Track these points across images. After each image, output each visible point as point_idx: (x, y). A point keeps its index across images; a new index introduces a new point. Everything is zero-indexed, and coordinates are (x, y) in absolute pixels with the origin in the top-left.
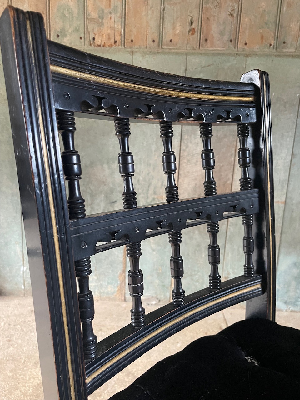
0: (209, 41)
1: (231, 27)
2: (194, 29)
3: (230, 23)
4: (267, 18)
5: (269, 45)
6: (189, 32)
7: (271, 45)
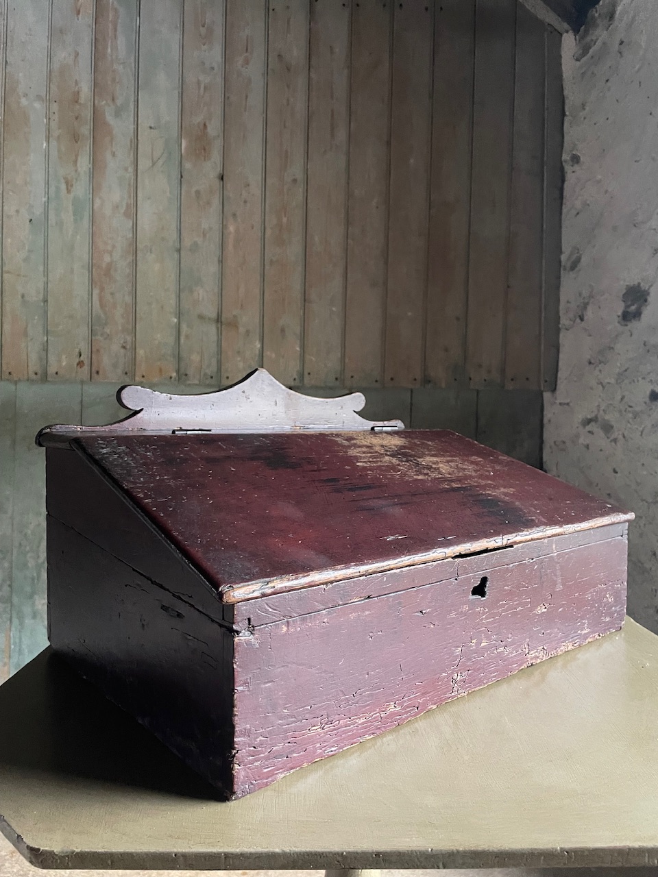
0: (100, 373)
1: (125, 359)
2: (82, 361)
3: (124, 356)
4: (163, 350)
5: (169, 378)
6: (78, 364)
7: (171, 378)
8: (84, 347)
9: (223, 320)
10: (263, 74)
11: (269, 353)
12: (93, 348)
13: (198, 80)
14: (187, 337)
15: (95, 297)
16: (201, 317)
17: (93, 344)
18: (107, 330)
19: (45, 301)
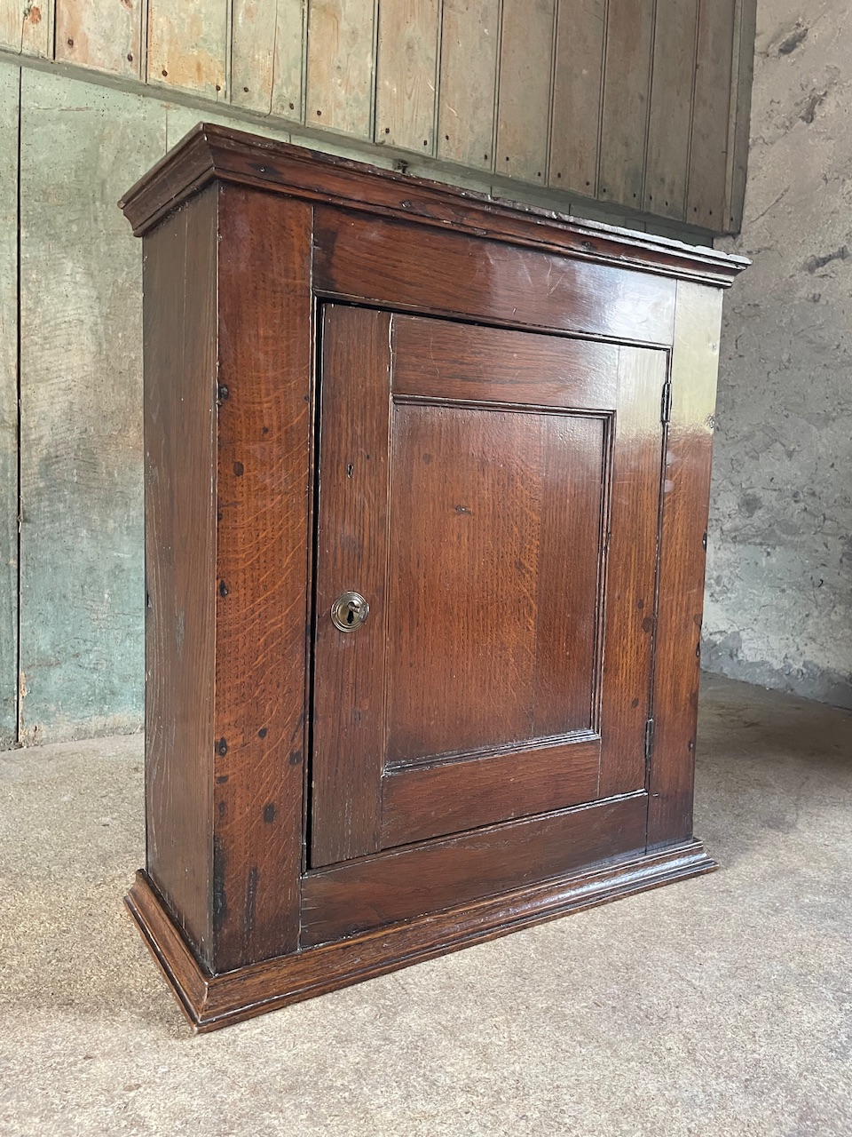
0: (76, 45)
1: (128, 26)
2: (36, 9)
3: (125, 19)
4: (205, 29)
5: (214, 89)
6: (25, 14)
7: (218, 88)
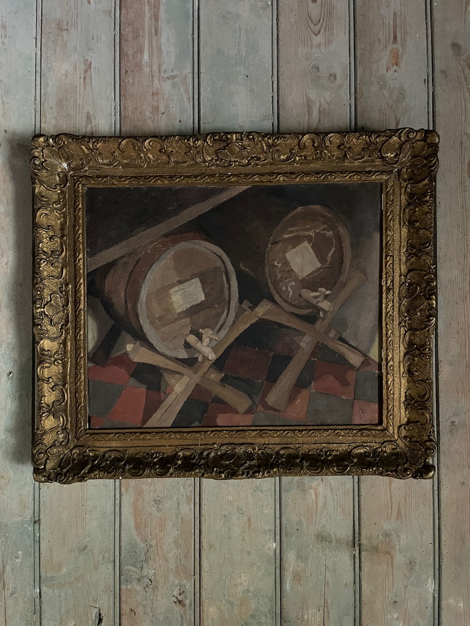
8: (106, 604)
9: (364, 541)
10: (426, 81)
11: (451, 601)
12: (123, 606)
13: (308, 100)
14: (297, 577)
15: (127, 510)
16: (322, 538)
17: (123, 599)
18: (149, 572)
19: (37, 522)
